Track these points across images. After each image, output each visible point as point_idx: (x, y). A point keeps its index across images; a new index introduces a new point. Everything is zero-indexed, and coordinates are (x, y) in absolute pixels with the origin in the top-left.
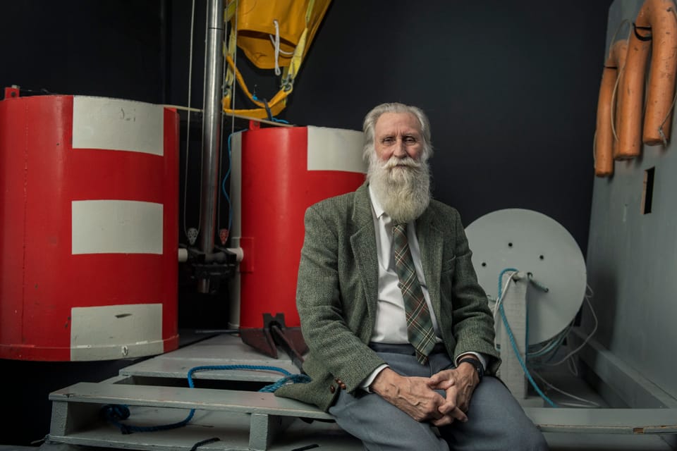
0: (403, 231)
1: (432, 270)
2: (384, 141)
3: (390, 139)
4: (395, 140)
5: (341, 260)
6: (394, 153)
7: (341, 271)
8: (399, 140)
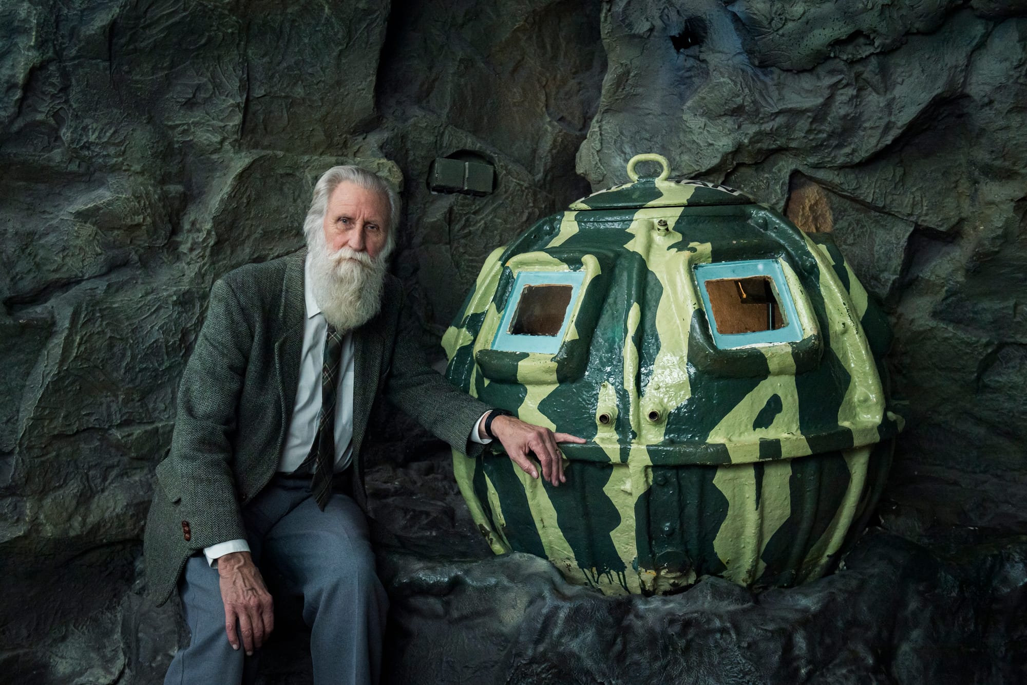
0: (340, 341)
1: (365, 389)
2: (339, 219)
3: (347, 221)
4: (354, 223)
5: (253, 369)
6: (349, 242)
7: (249, 383)
8: (358, 226)
